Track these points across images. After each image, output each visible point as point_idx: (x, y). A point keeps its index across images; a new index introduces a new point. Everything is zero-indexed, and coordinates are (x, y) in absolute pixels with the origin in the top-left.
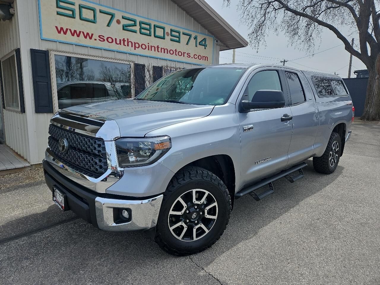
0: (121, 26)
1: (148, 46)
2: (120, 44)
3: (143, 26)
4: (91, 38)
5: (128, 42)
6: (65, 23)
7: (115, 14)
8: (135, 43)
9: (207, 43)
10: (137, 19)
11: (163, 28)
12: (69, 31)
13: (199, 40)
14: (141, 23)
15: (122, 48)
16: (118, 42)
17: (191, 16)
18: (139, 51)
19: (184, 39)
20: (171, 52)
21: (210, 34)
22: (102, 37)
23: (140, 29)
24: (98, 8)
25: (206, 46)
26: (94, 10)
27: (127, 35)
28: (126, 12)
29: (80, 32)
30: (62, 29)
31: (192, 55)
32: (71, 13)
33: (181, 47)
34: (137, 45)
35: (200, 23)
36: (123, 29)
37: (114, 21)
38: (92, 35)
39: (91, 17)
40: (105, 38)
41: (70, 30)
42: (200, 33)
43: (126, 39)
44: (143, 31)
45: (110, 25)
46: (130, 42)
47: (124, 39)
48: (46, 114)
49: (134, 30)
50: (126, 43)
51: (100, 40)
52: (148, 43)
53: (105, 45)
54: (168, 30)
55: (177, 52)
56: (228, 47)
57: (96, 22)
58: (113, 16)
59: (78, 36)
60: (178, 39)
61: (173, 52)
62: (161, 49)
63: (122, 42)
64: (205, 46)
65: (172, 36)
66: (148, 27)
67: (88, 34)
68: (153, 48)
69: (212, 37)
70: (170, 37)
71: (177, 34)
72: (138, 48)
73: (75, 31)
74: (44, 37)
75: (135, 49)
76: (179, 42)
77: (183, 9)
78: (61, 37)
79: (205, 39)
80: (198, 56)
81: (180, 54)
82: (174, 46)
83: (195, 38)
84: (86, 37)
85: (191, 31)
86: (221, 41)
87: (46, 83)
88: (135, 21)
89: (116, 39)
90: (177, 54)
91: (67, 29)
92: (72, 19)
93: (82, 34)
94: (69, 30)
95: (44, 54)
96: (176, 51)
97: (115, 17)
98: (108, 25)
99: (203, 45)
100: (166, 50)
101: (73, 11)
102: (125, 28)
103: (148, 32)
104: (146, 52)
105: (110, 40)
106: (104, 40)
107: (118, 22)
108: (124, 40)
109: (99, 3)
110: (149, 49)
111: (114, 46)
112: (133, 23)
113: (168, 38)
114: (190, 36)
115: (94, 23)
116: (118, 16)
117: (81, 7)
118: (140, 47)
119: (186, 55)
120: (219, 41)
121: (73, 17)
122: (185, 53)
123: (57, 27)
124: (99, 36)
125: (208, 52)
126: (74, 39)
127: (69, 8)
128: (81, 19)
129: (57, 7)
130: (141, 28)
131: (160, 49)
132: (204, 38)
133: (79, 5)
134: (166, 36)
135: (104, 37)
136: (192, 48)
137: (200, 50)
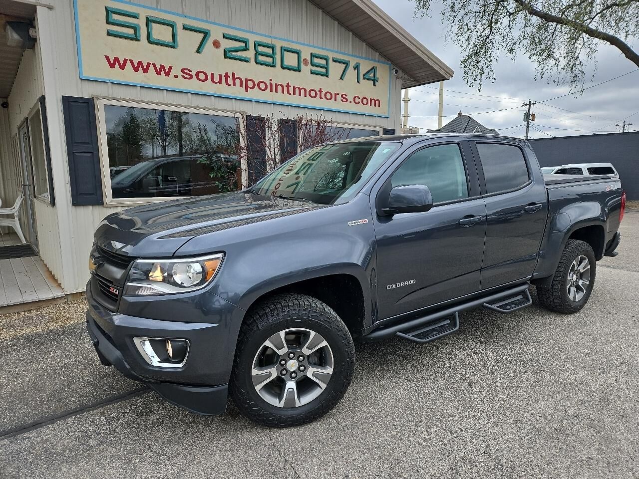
0: (221, 51)
1: (271, 84)
2: (220, 82)
3: (260, 49)
4: (167, 74)
5: (234, 79)
6: (123, 49)
7: (209, 31)
8: (247, 81)
9: (378, 76)
10: (249, 38)
11: (298, 53)
12: (128, 63)
13: (363, 71)
14: (256, 45)
15: (224, 89)
16: (216, 79)
17: (348, 28)
18: (255, 94)
19: (335, 69)
20: (313, 94)
21: (383, 59)
22: (188, 72)
23: (255, 54)
24: (179, 22)
25: (377, 81)
26: (172, 26)
27: (232, 67)
28: (228, 27)
29: (149, 64)
30: (116, 59)
31: (350, 98)
32: (131, 32)
33: (331, 84)
34: (250, 84)
35: (364, 41)
36: (226, 57)
37: (209, 43)
38: (170, 68)
39: (168, 38)
40: (193, 74)
41: (131, 62)
42: (366, 59)
43: (230, 74)
44: (261, 58)
45: (202, 50)
46: (238, 78)
47: (227, 74)
48: (90, 207)
49: (245, 58)
50: (230, 81)
51: (183, 77)
52: (271, 80)
53: (194, 85)
54: (305, 55)
55: (323, 94)
56: (417, 81)
57: (177, 46)
58: (206, 34)
59: (146, 71)
60: (324, 70)
61: (316, 94)
62: (294, 88)
63: (223, 79)
64: (375, 81)
65: (312, 65)
66: (270, 51)
67: (162, 67)
68: (280, 88)
69: (387, 64)
70: (310, 67)
71: (323, 62)
72: (252, 88)
73: (140, 63)
74: (85, 75)
75: (247, 90)
76: (326, 75)
77: (334, 18)
78: (116, 74)
79: (373, 69)
80: (361, 98)
81: (328, 96)
82: (317, 83)
83: (357, 67)
84: (159, 73)
85: (348, 55)
86: (404, 71)
87: (89, 155)
88: (246, 42)
89: (212, 74)
90: (323, 96)
91: (125, 61)
92: (134, 42)
93: (151, 67)
94: (128, 61)
95: (85, 104)
96: (321, 91)
97: (210, 35)
98: (198, 51)
99: (370, 80)
100: (303, 91)
101: (135, 29)
102: (228, 54)
103: (270, 60)
104: (267, 96)
105: (202, 76)
106: (191, 77)
107: (216, 44)
108: (227, 76)
109: (181, 13)
110: (271, 90)
111: (208, 87)
112: (243, 45)
113: (306, 69)
114: (347, 64)
115: (173, 47)
116: (216, 33)
117: (149, 21)
118: (256, 87)
119: (339, 97)
120: (400, 72)
121: (136, 38)
122: (338, 94)
123: (107, 58)
124: (183, 71)
125: (380, 91)
126: (139, 78)
127: (128, 23)
128: (150, 41)
129: (108, 22)
130: (257, 54)
131: (291, 90)
132: (371, 67)
133: (147, 18)
134: (302, 66)
135: (190, 71)
136: (351, 86)
137: (366, 89)
